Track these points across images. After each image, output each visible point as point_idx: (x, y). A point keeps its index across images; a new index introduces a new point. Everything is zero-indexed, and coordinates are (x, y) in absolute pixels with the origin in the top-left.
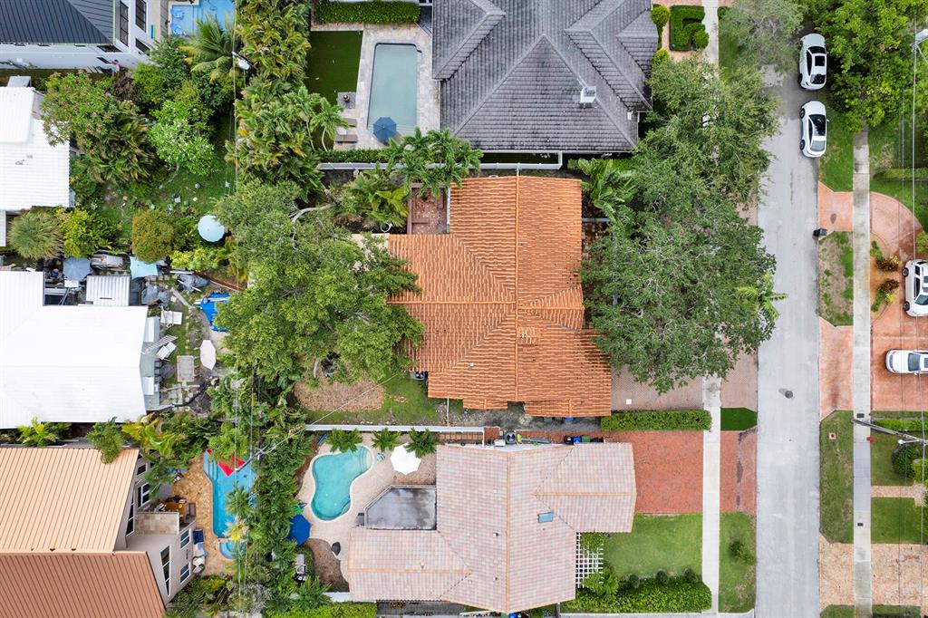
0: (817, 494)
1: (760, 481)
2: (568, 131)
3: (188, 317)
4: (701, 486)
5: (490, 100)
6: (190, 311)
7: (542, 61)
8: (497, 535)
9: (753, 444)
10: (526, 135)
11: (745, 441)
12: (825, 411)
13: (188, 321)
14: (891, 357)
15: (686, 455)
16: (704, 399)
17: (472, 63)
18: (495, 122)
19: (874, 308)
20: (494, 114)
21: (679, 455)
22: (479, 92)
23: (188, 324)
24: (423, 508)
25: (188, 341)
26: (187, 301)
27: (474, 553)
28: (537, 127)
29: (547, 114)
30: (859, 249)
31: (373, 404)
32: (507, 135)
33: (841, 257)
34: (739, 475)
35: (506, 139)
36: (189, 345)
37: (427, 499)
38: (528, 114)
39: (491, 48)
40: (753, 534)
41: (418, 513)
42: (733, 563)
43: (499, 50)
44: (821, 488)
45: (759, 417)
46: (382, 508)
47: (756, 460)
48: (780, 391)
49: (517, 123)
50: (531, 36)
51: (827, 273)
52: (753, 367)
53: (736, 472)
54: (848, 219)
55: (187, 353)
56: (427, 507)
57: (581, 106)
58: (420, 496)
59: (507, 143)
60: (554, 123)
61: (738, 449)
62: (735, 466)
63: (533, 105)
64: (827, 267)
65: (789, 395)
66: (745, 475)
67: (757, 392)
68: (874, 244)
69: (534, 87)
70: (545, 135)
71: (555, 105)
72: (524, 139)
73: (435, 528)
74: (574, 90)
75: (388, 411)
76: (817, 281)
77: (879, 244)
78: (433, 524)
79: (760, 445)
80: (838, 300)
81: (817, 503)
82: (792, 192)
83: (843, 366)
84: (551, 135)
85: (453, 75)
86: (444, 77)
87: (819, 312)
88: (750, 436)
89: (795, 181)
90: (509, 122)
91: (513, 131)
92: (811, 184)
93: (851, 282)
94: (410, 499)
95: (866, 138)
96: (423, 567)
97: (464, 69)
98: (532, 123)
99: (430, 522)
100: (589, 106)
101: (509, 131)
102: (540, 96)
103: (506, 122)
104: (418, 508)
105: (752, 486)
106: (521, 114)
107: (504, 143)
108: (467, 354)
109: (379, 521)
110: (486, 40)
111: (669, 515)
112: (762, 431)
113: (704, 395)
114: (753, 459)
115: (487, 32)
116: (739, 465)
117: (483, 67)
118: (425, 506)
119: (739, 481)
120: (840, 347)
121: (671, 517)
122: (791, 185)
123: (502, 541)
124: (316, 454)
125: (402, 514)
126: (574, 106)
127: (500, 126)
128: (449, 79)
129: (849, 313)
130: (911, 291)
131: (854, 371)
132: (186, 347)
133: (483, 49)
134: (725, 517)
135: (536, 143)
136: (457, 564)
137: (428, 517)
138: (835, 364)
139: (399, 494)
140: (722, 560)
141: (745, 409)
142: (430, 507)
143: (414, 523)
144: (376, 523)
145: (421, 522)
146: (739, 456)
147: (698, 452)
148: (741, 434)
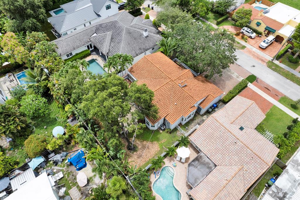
0: (288, 81)
1: (274, 87)
2: (147, 44)
3: (65, 173)
4: (265, 99)
5: (123, 47)
6: (65, 170)
7: (129, 33)
8: (235, 143)
9: (261, 81)
10: (138, 50)
11: (259, 82)
12: (265, 64)
13: (65, 174)
14: (261, 45)
15: (252, 95)
17: (112, 45)
18: (128, 51)
19: (246, 42)
20: (127, 50)
21: (251, 96)
22: (119, 48)
23: (66, 175)
24: (205, 162)
25: (70, 182)
26: (61, 167)
27: (236, 158)
28: (139, 47)
29: (139, 43)
31: (156, 150)
32: (134, 53)
35: (134, 54)
36: (71, 183)
37: (203, 158)
38: (135, 45)
39: (114, 39)
40: (291, 100)
41: (205, 165)
42: (298, 111)
43: (117, 37)
44: (287, 78)
45: (255, 75)
46: (192, 175)
48: (251, 67)
49: (134, 49)
50: (122, 30)
52: (240, 67)
53: (267, 90)
55: (72, 187)
56: (206, 161)
57: (146, 37)
58: (200, 159)
59: (135, 55)
60: (143, 44)
61: (260, 85)
63: (135, 43)
65: (254, 66)
66: (270, 89)
67: (247, 71)
69: (132, 39)
70: (143, 48)
71: (140, 40)
72: (139, 52)
73: (216, 166)
74: (141, 35)
75: (163, 148)
78: (214, 165)
79: (263, 80)
81: (291, 82)
83: (256, 54)
84: (144, 47)
85: (109, 50)
86: (107, 52)
87: (237, 49)
88: (258, 80)
90: (132, 50)
91: (134, 51)
94: (198, 163)
95: (207, 21)
96: (227, 180)
97: (111, 47)
98: (137, 47)
99: (212, 165)
100: (147, 36)
101: (133, 52)
102: (135, 40)
103: (131, 50)
104: (204, 164)
105: (275, 90)
106: (133, 46)
107: (134, 55)
108: (172, 103)
109: (196, 181)
110: (112, 39)
111: (268, 111)
112: (260, 77)
113: (238, 79)
114: (266, 84)
115: (111, 37)
116: (266, 88)
117: (116, 43)
118: (205, 161)
119: (270, 91)
120: (250, 52)
121: (269, 111)
123: (239, 143)
124: (151, 184)
125: (200, 171)
126: (144, 38)
127: (130, 52)
128: (109, 52)
129: (243, 46)
130: (247, 34)
131: (258, 54)
132: (71, 185)
133: (113, 40)
134: (280, 101)
135: (142, 51)
136: (236, 168)
137: (210, 164)
138: (254, 55)
139: (193, 165)
140: (295, 112)
141: (249, 76)
142: (207, 160)
143: (208, 170)
144: (196, 182)
145: (209, 168)
146: (263, 86)
147: (254, 92)
148: (256, 81)
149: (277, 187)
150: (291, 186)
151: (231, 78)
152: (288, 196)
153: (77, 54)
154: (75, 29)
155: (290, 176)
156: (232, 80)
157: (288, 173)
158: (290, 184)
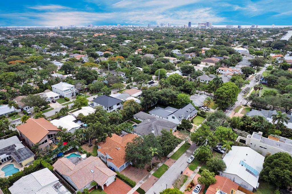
15: (125, 190)
16: (138, 184)
19: (185, 191)
30: (189, 180)
33: (184, 179)
35: (139, 133)
51: (180, 180)
52: (152, 185)
54: (190, 175)
63: (145, 130)
64: (180, 179)
67: (149, 189)
68: (193, 181)
73: (76, 165)
76: (176, 180)
77: (194, 181)
80: (178, 185)
82: (181, 166)
87: (173, 185)
89: (183, 165)
92: (186, 166)
93: (183, 184)
95: (201, 166)
100: (153, 133)
102: (147, 130)
103: (141, 131)
109: (71, 159)
125: (75, 160)
129: (179, 188)
137: (77, 163)
139: (78, 158)
141: (144, 191)
142: (79, 162)
145: (75, 163)
147: (128, 191)
149: (61, 186)
150: (60, 191)
151: (138, 179)
152: (56, 189)
153: (139, 120)
154: (155, 115)
155: (65, 192)
157: (67, 191)
158: (61, 191)
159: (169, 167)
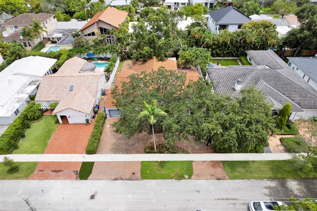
1: (46, 182)
4: (57, 153)
9: (70, 178)
11: (72, 174)
15: (76, 147)
21: (77, 144)
34: (56, 171)
45: (83, 180)
47: (60, 179)
48: (96, 192)
52: (114, 177)
53: (57, 169)
57: (233, 88)
61: (70, 170)
62: (60, 169)
65: (92, 197)
66: (54, 174)
67: (99, 180)
73: (80, 73)
82: (223, 199)
88: (75, 176)
89: (231, 201)
105: (46, 177)
112: (75, 183)
114: (62, 178)
116: (60, 171)
118: (88, 71)
119: (52, 171)
121: (48, 141)
122: (227, 199)
125: (87, 68)
134: (35, 164)
141: (91, 173)
143: (83, 70)
144: (87, 64)
146: (65, 171)
147: (75, 152)
148: (77, 172)
150: (25, 89)
151: (113, 149)
152: (27, 85)
154: (297, 69)
156: (110, 147)
159: (193, 177)
